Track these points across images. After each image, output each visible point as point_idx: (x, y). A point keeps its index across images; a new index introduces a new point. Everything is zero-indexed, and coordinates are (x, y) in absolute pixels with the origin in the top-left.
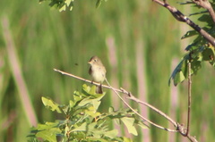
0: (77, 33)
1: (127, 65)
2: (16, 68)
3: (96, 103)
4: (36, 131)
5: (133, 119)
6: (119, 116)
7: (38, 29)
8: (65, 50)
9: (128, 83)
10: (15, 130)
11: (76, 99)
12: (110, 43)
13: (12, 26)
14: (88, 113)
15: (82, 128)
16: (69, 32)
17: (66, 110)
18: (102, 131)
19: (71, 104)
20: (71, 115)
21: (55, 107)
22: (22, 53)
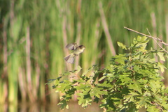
0: (136, 11)
1: (161, 27)
2: (106, 27)
3: (145, 45)
4: (115, 59)
5: (163, 53)
6: (156, 52)
7: (117, 8)
8: (130, 19)
9: (161, 36)
10: (105, 58)
11: (135, 42)
12: (153, 15)
13: (103, 6)
14: (140, 50)
15: (138, 57)
16: (132, 10)
17: (129, 49)
18: (147, 59)
19: (132, 46)
20: (132, 51)
21: (124, 47)
22: (109, 20)
